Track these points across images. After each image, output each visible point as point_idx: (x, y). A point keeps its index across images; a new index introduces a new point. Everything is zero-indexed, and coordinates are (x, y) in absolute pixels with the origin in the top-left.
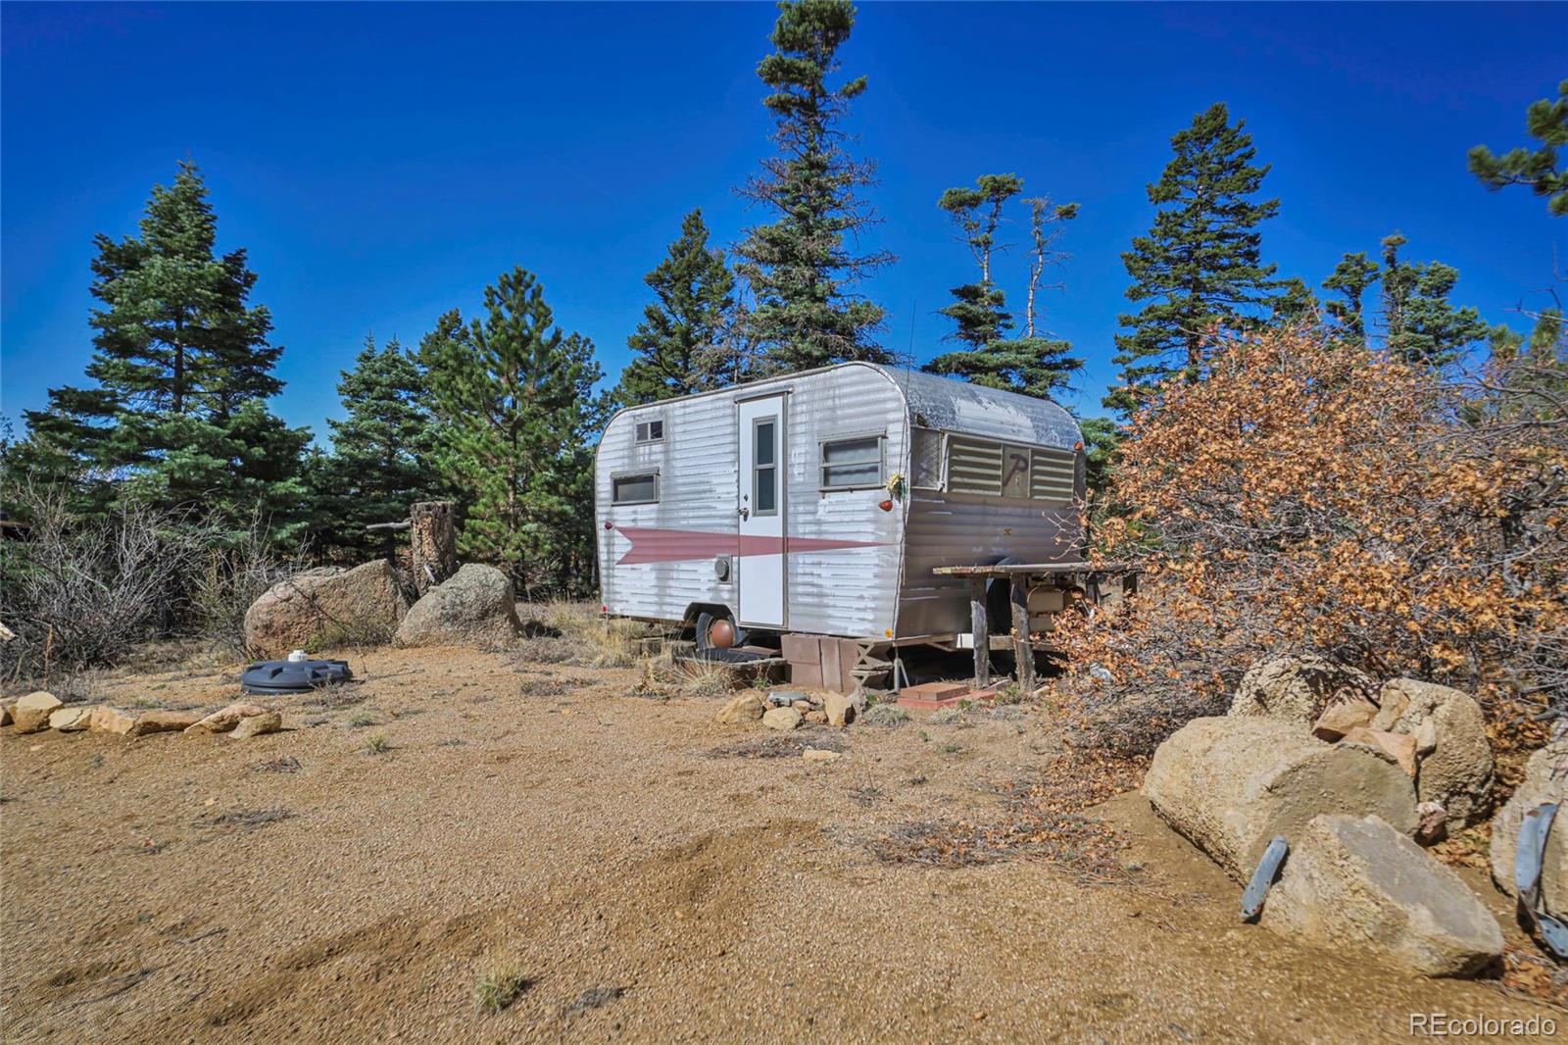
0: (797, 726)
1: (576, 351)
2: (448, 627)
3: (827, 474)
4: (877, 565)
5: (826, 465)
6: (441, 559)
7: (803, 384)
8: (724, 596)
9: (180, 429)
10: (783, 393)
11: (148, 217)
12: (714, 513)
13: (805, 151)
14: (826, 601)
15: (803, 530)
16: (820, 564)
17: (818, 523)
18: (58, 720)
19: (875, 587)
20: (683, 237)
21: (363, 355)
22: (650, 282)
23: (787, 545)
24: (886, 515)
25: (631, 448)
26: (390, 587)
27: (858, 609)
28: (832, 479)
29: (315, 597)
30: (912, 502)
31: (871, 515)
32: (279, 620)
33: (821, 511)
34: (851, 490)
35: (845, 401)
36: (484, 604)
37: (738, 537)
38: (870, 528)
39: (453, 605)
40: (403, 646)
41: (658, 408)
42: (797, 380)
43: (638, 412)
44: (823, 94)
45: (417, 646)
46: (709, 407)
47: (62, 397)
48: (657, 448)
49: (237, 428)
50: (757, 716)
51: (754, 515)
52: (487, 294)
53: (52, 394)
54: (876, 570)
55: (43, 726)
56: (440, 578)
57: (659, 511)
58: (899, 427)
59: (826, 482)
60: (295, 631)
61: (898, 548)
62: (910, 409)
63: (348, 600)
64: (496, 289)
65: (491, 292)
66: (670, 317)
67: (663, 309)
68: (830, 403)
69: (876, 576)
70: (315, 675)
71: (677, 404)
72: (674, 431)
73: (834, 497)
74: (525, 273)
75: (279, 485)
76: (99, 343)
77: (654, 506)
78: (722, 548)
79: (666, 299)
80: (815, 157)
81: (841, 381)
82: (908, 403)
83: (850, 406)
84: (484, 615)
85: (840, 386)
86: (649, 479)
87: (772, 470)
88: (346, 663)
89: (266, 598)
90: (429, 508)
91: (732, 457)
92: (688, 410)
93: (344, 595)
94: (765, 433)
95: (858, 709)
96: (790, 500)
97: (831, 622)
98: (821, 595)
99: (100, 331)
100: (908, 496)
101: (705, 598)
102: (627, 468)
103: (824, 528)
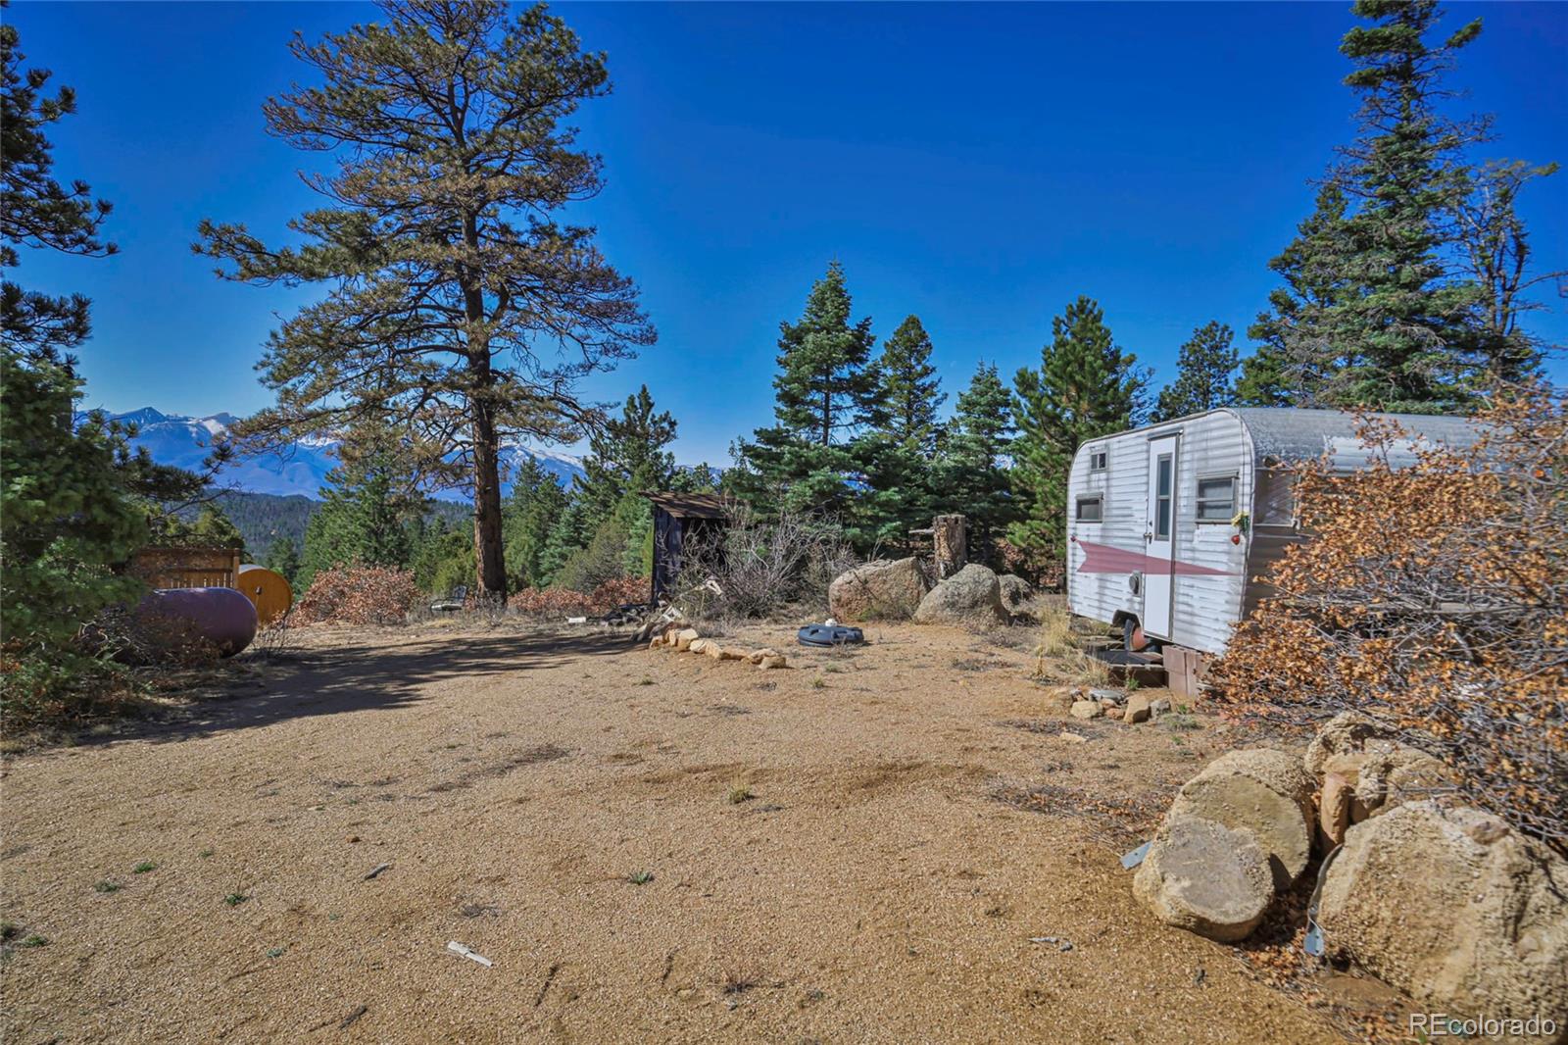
0: (1092, 717)
1: (1213, 339)
2: (948, 612)
3: (1202, 508)
4: (1228, 593)
5: (1202, 500)
6: (953, 559)
7: (1189, 426)
8: (1135, 609)
9: (820, 454)
10: (1176, 434)
11: (808, 305)
12: (1131, 534)
13: (1392, 124)
14: (1196, 620)
15: (1184, 557)
16: (1192, 586)
17: (1193, 550)
18: (695, 646)
19: (1226, 612)
20: (1317, 211)
21: (975, 378)
22: (1274, 267)
23: (1173, 568)
24: (1236, 548)
25: (1088, 475)
26: (916, 578)
27: (1215, 630)
28: (1207, 512)
29: (866, 582)
30: (1254, 538)
31: (1225, 547)
32: (845, 596)
33: (1196, 539)
34: (1215, 524)
35: (1215, 443)
36: (974, 596)
37: (1144, 557)
38: (1224, 558)
39: (953, 595)
40: (918, 623)
41: (1104, 442)
42: (1186, 423)
43: (1093, 444)
44: (1422, 53)
45: (927, 624)
46: (1133, 443)
47: (763, 435)
48: (1103, 475)
49: (858, 452)
50: (1068, 705)
51: (1156, 539)
52: (1054, 324)
53: (756, 432)
54: (1228, 597)
55: (687, 649)
56: (949, 574)
57: (1103, 529)
58: (1248, 469)
59: (1200, 515)
60: (854, 605)
61: (1242, 578)
62: (1257, 453)
63: (887, 586)
64: (1063, 317)
65: (1058, 322)
66: (1300, 300)
67: (1291, 293)
68: (1204, 445)
69: (1227, 602)
70: (836, 636)
71: (1117, 439)
72: (1113, 462)
73: (1204, 528)
74: (1088, 301)
75: (883, 493)
76: (779, 398)
77: (1100, 525)
78: (1137, 566)
79: (1294, 282)
80: (1409, 128)
81: (1213, 425)
82: (1256, 448)
83: (1217, 448)
84: (974, 604)
85: (1211, 430)
86: (1096, 502)
87: (1168, 501)
88: (861, 631)
89: (839, 581)
90: (945, 520)
91: (1144, 488)
92: (1121, 445)
93: (885, 582)
94: (1164, 465)
95: (1154, 713)
96: (1178, 528)
97: (1199, 639)
98: (1192, 614)
99: (779, 390)
100: (1251, 533)
101: (1125, 608)
102: (1085, 492)
103: (1198, 555)
